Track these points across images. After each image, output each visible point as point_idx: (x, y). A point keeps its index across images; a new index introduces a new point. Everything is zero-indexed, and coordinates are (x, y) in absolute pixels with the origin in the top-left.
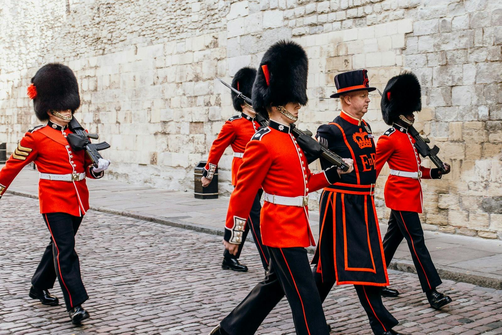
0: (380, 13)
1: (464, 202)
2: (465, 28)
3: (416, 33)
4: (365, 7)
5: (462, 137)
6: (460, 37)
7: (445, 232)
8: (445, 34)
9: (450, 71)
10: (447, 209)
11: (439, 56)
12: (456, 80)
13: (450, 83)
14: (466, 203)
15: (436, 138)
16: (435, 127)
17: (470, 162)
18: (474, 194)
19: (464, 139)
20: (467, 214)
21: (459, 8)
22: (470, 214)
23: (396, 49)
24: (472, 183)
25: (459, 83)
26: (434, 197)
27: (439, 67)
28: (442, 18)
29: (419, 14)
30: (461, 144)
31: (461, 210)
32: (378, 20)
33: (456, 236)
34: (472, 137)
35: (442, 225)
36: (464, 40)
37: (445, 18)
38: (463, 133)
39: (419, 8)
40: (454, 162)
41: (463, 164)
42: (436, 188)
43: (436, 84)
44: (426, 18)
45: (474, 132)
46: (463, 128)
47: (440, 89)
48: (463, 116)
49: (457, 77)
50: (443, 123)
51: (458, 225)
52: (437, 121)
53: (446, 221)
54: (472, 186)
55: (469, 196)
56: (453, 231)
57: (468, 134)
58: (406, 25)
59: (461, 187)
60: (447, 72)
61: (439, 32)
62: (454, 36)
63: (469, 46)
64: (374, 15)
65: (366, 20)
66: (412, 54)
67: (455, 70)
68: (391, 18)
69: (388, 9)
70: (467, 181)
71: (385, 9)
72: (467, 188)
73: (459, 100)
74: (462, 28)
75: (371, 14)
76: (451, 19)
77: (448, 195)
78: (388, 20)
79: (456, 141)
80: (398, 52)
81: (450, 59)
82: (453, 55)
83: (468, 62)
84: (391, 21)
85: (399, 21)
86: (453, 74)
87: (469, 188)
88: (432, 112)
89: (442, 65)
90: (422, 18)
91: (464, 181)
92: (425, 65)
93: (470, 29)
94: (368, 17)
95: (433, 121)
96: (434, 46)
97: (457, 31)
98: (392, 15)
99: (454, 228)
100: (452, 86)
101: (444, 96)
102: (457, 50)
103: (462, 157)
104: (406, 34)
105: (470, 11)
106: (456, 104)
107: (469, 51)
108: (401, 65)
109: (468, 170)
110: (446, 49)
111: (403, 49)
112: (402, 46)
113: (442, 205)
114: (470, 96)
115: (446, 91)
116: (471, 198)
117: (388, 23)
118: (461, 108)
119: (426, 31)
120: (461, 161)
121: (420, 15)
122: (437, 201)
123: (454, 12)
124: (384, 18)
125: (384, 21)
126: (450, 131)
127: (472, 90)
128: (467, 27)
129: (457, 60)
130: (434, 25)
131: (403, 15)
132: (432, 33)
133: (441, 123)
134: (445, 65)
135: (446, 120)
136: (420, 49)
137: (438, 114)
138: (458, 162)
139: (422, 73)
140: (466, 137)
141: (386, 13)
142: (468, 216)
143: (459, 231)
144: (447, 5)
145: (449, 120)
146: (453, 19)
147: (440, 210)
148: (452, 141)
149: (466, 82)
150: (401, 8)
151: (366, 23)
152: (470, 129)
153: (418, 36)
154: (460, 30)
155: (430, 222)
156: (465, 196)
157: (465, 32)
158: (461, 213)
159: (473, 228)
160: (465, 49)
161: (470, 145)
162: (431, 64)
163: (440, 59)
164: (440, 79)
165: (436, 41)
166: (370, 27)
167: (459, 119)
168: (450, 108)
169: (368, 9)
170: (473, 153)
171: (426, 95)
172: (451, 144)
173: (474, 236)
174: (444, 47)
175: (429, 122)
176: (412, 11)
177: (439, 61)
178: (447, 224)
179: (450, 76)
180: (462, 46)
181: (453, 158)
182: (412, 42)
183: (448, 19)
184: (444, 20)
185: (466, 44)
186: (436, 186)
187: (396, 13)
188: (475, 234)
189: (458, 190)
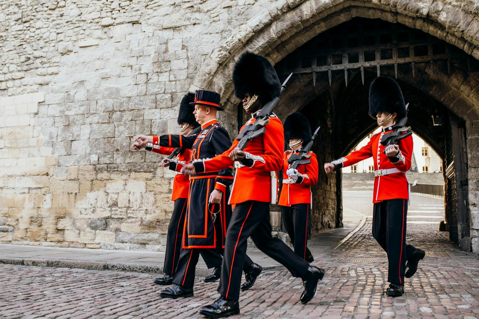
0: (20, 87)
1: (76, 224)
2: (84, 100)
3: (47, 102)
4: (7, 82)
5: (78, 177)
6: (80, 106)
7: (61, 247)
8: (69, 104)
9: (71, 130)
10: (64, 229)
11: (63, 119)
12: (75, 136)
13: (71, 139)
14: (78, 224)
15: (57, 178)
16: (57, 170)
17: (83, 194)
18: (84, 217)
19: (79, 178)
20: (79, 232)
21: (80, 86)
22: (81, 232)
23: (30, 114)
24: (83, 209)
25: (77, 139)
26: (54, 221)
27: (63, 127)
28: (67, 92)
29: (49, 89)
30: (76, 181)
31: (74, 230)
32: (18, 92)
33: (69, 249)
34: (85, 176)
35: (59, 242)
36: (83, 108)
37: (69, 93)
38: (78, 174)
39: (50, 85)
40: (70, 195)
41: (77, 196)
42: (56, 215)
43: (60, 139)
44: (55, 92)
45: (86, 173)
46: (78, 170)
47: (63, 143)
48: (79, 162)
49: (76, 134)
50: (64, 167)
51: (72, 240)
52: (59, 166)
53: (63, 238)
54: (83, 212)
55: (80, 219)
56: (68, 245)
57: (82, 174)
58: (40, 96)
59: (75, 213)
60: (69, 130)
61: (64, 102)
62: (76, 105)
63: (86, 112)
64: (14, 88)
65: (7, 92)
66: (43, 117)
67: (75, 129)
68: (28, 91)
69: (26, 84)
70: (80, 208)
71: (24, 84)
72: (79, 213)
73: (76, 150)
74: (82, 100)
75: (12, 87)
76: (74, 93)
77: (65, 219)
78: (26, 92)
79: (73, 180)
80: (32, 116)
81: (72, 121)
82: (74, 119)
83: (84, 124)
84: (28, 93)
85: (34, 93)
86: (73, 132)
87: (81, 213)
88: (56, 159)
89: (65, 126)
90: (52, 92)
91: (78, 208)
92: (52, 125)
93: (88, 100)
94: (9, 89)
95: (56, 166)
96: (60, 112)
97: (78, 102)
98: (29, 89)
99: (68, 243)
100: (72, 141)
101: (66, 148)
102: (77, 115)
103: (77, 191)
104: (39, 103)
105: (89, 88)
106: (74, 153)
107: (86, 116)
108: (34, 125)
109: (81, 200)
110: (69, 114)
111: (36, 114)
112: (36, 111)
113: (60, 227)
114: (85, 147)
115: (67, 144)
116: (82, 220)
117: (26, 95)
118: (78, 156)
119: (54, 101)
120: (76, 194)
121: (51, 90)
122: (56, 224)
123: (76, 88)
124: (22, 91)
125: (22, 93)
126: (69, 173)
127: (87, 143)
128: (85, 100)
129: (77, 122)
130: (61, 97)
131: (38, 89)
132: (59, 102)
133: (62, 167)
134: (68, 126)
135: (66, 165)
136: (49, 114)
137: (60, 160)
138: (73, 195)
139: (49, 131)
140: (80, 177)
141: (25, 87)
142: (79, 234)
143: (72, 245)
144: (71, 84)
145: (68, 165)
146: (75, 93)
147: (58, 230)
148: (70, 180)
149: (82, 138)
150: (36, 84)
151: (7, 94)
152: (83, 171)
153: (48, 105)
154: (80, 101)
155: (50, 240)
156: (77, 219)
157: (84, 102)
158: (74, 232)
159: (82, 242)
160: (83, 114)
161: (83, 182)
162: (56, 125)
163: (64, 121)
164: (63, 135)
165: (62, 109)
166: (10, 97)
167: (76, 164)
168: (69, 156)
169: (10, 84)
170: (85, 188)
171: (52, 147)
172: (69, 182)
173: (83, 248)
174: (67, 113)
175: (53, 166)
176: (45, 87)
177: (63, 123)
178: (63, 241)
179: (71, 133)
180: (81, 112)
181: (70, 192)
182: (43, 109)
183: (72, 93)
184: (69, 94)
185: (84, 111)
186: (56, 213)
187: (32, 87)
188: (84, 246)
189: (73, 215)
